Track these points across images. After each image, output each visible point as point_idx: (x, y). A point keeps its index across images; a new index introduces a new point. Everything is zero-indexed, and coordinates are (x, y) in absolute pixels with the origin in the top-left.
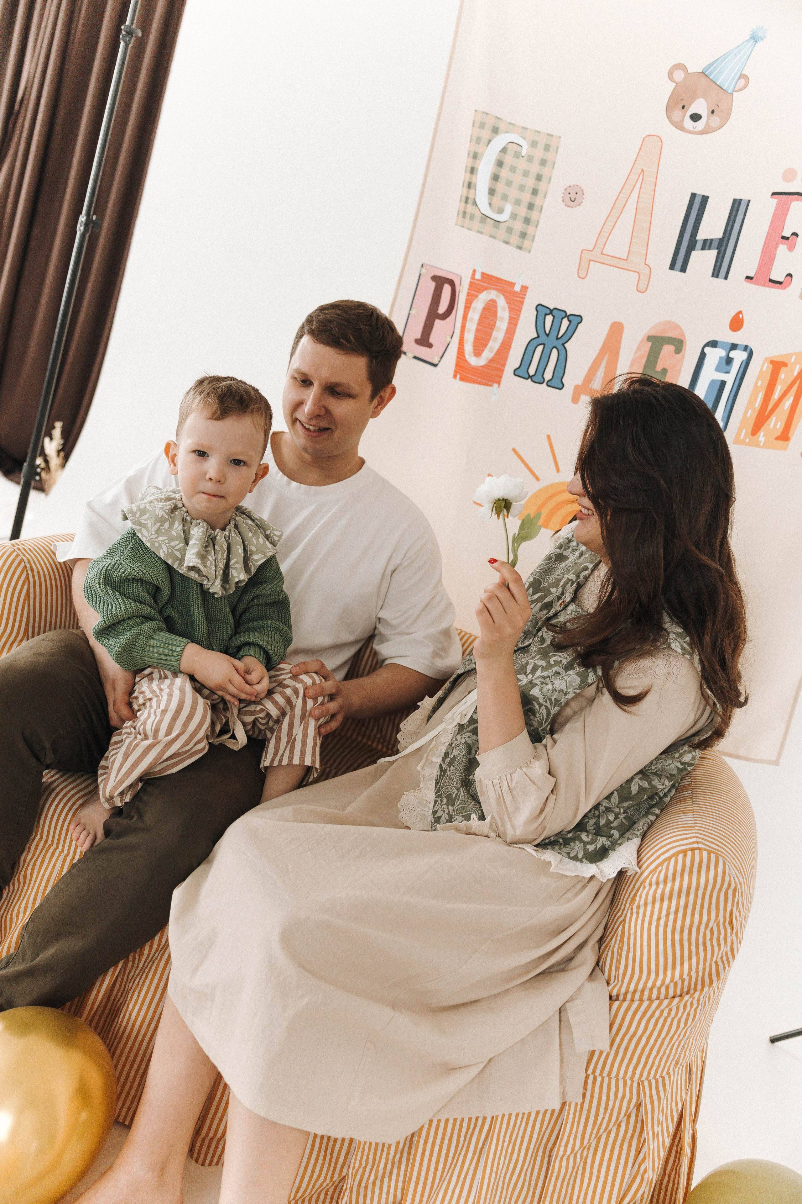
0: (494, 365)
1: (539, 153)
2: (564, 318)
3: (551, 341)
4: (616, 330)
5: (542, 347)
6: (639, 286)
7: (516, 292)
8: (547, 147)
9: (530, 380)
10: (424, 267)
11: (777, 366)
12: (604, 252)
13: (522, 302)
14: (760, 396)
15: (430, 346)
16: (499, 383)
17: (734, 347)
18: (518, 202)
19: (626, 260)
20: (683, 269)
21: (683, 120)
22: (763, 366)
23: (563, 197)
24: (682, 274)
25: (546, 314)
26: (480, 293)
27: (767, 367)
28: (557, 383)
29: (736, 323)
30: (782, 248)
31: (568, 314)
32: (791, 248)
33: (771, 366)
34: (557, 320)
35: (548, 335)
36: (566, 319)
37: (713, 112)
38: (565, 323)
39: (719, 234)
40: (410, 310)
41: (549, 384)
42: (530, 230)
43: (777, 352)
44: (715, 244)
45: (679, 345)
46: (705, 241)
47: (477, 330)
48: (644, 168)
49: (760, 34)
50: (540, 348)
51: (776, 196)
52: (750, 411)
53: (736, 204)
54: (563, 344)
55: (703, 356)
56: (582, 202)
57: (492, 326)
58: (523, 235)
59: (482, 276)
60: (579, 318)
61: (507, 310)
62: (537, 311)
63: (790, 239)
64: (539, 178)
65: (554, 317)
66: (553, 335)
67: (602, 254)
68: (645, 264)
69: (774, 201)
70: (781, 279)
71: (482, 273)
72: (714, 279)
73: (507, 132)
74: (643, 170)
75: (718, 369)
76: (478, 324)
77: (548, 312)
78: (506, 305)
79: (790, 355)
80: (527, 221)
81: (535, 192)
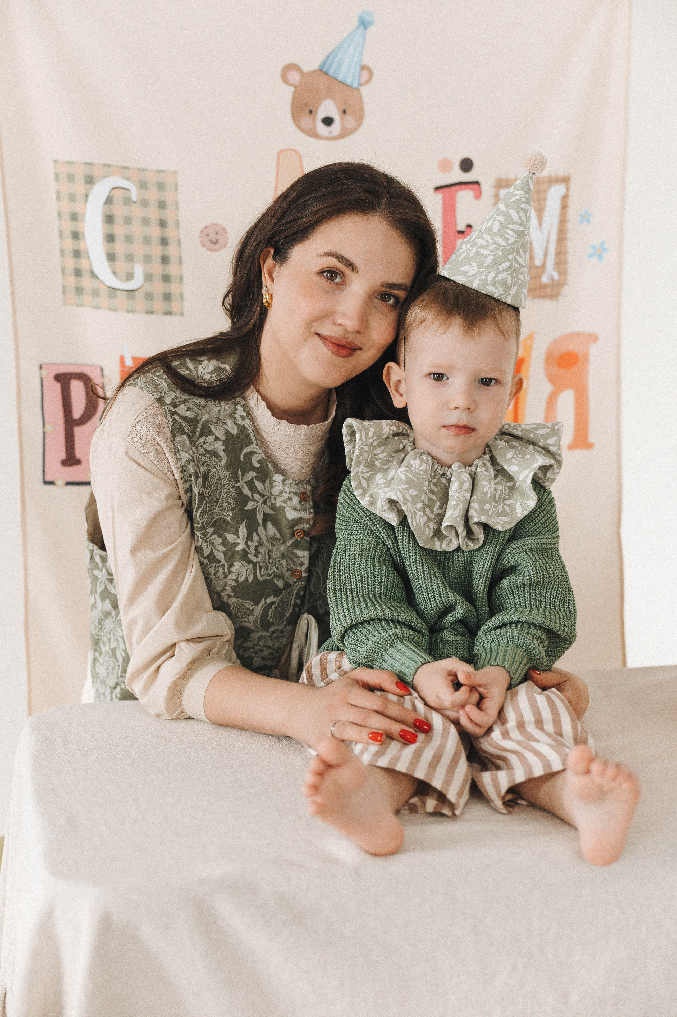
1: (153, 195)
8: (161, 186)
10: (43, 367)
15: (81, 463)
18: (147, 259)
21: (314, 128)
23: (201, 241)
37: (344, 112)
40: (44, 427)
42: (174, 288)
49: (367, 18)
51: (440, 191)
56: (227, 242)
58: (167, 297)
59: (135, 362)
63: (465, 232)
64: (163, 224)
69: (439, 197)
71: (134, 358)
73: (105, 177)
80: (166, 278)
81: (164, 242)
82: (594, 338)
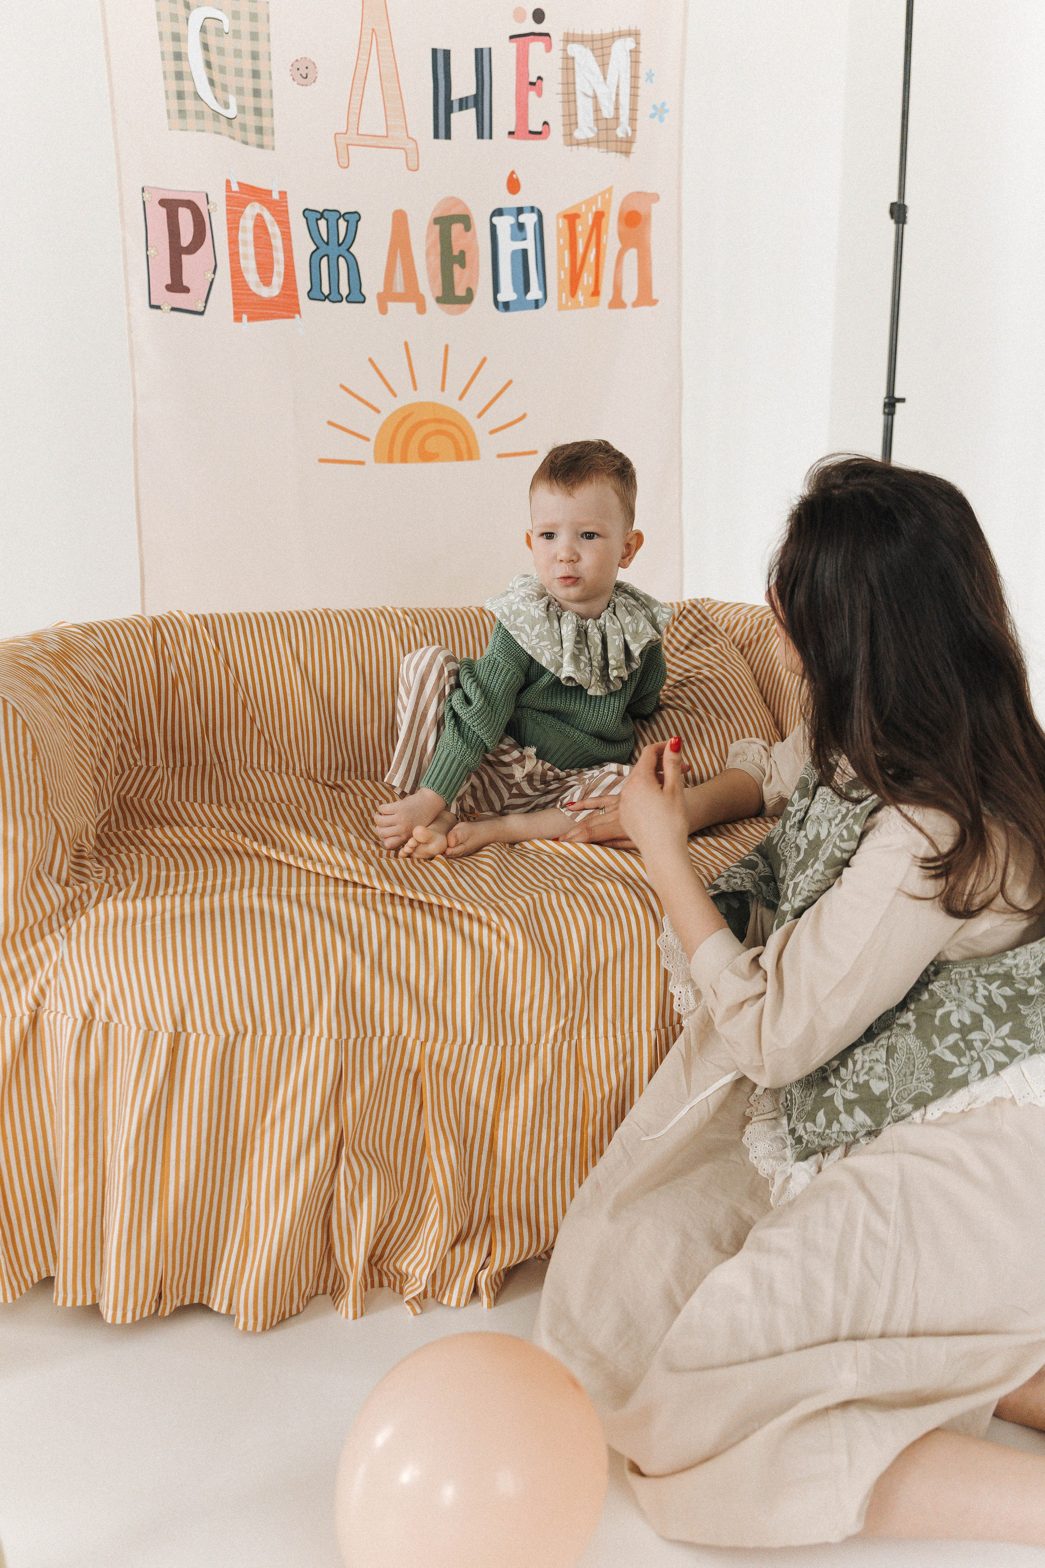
0: (288, 293)
1: (245, 26)
2: (339, 218)
3: (333, 250)
4: (400, 219)
5: (325, 259)
6: (409, 165)
7: (276, 201)
8: (254, 17)
9: (327, 300)
10: (146, 192)
11: (572, 219)
12: (360, 132)
13: (287, 211)
14: (567, 253)
15: (186, 290)
16: (299, 312)
17: (520, 211)
18: (240, 91)
19: (387, 137)
20: (448, 136)
22: (558, 223)
23: (291, 75)
24: (448, 141)
25: (317, 220)
26: (245, 207)
27: (563, 223)
28: (357, 297)
29: (513, 185)
30: (532, 95)
31: (342, 214)
32: (540, 94)
33: (566, 221)
34: (332, 222)
35: (327, 244)
36: (342, 219)
38: (342, 224)
39: (470, 90)
40: (147, 250)
41: (348, 299)
43: (567, 205)
44: (471, 102)
45: (466, 221)
46: (461, 100)
47: (257, 254)
48: (374, 27)
50: (325, 260)
51: (514, 40)
52: (562, 273)
53: (479, 53)
54: (348, 250)
55: (493, 228)
56: (316, 77)
57: (269, 246)
58: (259, 130)
59: (240, 187)
60: (356, 215)
61: (275, 224)
62: (307, 219)
63: (537, 84)
64: (255, 56)
65: (327, 220)
66: (333, 241)
67: (358, 134)
68: (409, 138)
69: (513, 46)
70: (539, 129)
71: (239, 183)
72: (480, 141)
73: (199, 6)
74: (373, 30)
75: (514, 238)
76: (256, 247)
77: (319, 216)
78: (272, 219)
79: (579, 206)
80: (258, 111)
81: (256, 74)
82: (655, 197)
